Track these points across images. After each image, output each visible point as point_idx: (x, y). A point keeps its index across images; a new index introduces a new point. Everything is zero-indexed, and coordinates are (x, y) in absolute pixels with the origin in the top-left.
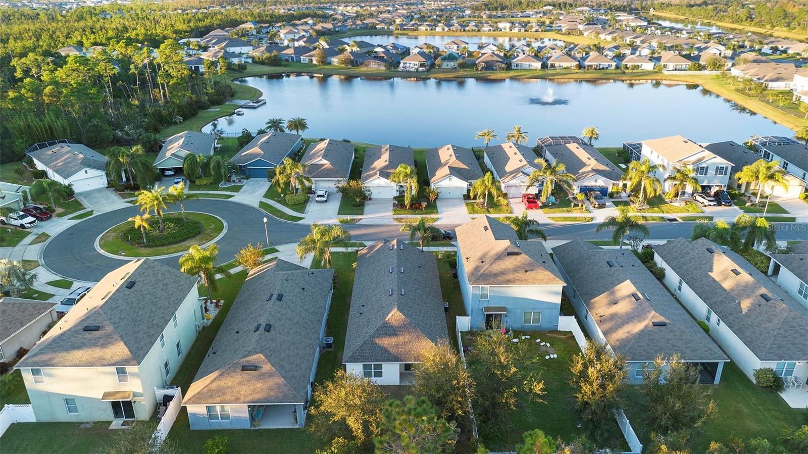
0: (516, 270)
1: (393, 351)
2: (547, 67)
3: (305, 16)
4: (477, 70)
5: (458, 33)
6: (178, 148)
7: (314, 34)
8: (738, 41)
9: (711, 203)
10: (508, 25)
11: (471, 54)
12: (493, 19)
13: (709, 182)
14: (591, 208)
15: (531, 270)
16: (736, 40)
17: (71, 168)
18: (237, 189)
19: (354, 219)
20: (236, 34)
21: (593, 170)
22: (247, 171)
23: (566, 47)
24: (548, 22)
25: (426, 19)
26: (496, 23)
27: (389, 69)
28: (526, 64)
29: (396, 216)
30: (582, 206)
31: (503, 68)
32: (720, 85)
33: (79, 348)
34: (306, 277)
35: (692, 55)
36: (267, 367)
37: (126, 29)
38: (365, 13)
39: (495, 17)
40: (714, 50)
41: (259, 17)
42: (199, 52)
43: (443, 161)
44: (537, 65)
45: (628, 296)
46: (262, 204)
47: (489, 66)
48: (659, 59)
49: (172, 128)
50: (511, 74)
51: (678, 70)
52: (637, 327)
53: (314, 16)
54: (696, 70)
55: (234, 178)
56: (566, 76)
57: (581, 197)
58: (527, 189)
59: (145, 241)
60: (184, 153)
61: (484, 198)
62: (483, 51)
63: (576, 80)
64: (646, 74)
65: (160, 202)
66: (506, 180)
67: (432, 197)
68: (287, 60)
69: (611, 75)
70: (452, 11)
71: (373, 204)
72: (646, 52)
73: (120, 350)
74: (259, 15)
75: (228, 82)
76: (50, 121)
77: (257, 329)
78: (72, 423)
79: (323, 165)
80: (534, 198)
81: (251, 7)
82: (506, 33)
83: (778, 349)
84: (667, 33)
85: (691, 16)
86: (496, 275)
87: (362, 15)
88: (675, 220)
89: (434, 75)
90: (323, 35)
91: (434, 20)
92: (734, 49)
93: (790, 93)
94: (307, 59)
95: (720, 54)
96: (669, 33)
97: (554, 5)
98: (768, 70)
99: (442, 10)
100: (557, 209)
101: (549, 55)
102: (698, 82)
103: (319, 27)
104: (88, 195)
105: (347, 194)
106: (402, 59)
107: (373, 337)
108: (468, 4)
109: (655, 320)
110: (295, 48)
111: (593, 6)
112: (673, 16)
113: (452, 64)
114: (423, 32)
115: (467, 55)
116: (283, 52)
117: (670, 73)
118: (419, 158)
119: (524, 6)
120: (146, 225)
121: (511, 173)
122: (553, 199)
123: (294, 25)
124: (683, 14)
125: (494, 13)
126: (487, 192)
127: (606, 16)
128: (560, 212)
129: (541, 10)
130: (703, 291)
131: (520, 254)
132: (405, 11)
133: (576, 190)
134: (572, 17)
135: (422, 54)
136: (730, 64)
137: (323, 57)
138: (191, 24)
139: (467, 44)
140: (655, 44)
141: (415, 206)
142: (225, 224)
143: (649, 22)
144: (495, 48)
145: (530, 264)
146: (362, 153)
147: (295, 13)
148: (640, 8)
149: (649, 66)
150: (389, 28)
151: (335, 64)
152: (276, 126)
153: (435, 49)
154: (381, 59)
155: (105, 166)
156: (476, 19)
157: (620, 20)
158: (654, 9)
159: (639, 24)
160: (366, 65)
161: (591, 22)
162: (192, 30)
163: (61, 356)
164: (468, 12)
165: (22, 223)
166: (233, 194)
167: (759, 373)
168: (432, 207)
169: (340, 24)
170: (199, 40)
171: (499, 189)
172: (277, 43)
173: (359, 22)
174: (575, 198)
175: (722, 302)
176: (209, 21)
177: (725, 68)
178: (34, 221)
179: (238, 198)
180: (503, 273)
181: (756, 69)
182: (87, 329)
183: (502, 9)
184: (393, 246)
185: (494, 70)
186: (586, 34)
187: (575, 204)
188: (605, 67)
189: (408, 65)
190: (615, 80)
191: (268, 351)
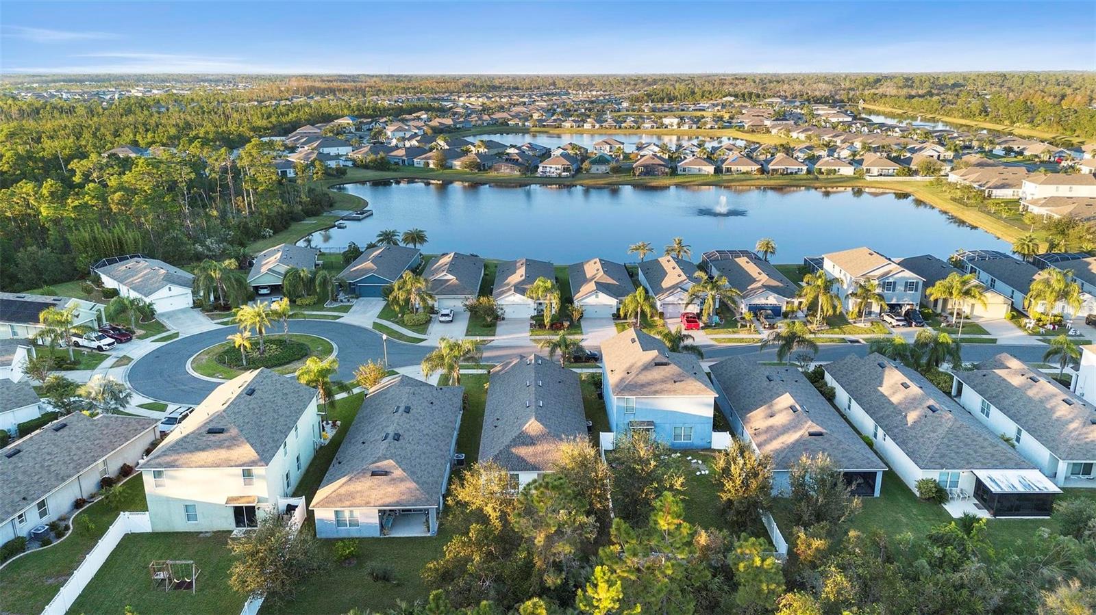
0: (663, 381)
1: (531, 460)
2: (721, 172)
3: (419, 109)
4: (634, 175)
5: (612, 131)
6: (277, 262)
7: (429, 132)
8: (964, 141)
9: (899, 323)
10: (676, 121)
11: (627, 157)
12: (657, 114)
13: (898, 300)
14: (761, 328)
15: (680, 381)
16: (961, 139)
17: (152, 285)
18: (346, 309)
19: (485, 341)
20: (330, 132)
21: (763, 286)
22: (357, 289)
23: (746, 148)
24: (727, 116)
25: (571, 113)
26: (661, 118)
27: (525, 174)
28: (695, 168)
29: (533, 337)
30: (750, 326)
31: (667, 173)
32: (933, 194)
33: (203, 450)
34: (435, 392)
35: (902, 157)
36: (398, 472)
37: (188, 126)
38: (493, 106)
39: (660, 110)
40: (932, 150)
41: (359, 110)
42: (285, 153)
43: (588, 276)
44: (710, 169)
45: (786, 409)
46: (376, 325)
47: (649, 170)
48: (860, 162)
49: (259, 244)
50: (677, 180)
51: (884, 176)
52: (791, 438)
53: (428, 109)
54: (905, 175)
55: (341, 296)
56: (745, 183)
57: (748, 316)
58: (686, 307)
59: (244, 363)
60: (283, 268)
61: (636, 317)
62: (642, 153)
63: (758, 188)
64: (845, 180)
65: (263, 318)
66: (662, 298)
67: (576, 316)
68: (397, 164)
69: (800, 182)
70: (605, 104)
71: (506, 324)
72: (845, 153)
73: (246, 452)
74: (359, 108)
75: (325, 189)
76: (120, 234)
77: (386, 438)
78: (190, 533)
79: (448, 281)
80: (694, 318)
81: (346, 98)
82: (674, 130)
83: (940, 458)
84: (875, 131)
85: (911, 109)
86: (643, 386)
87: (490, 108)
88: (858, 342)
89: (581, 182)
90: (441, 133)
91: (582, 114)
92: (956, 150)
93: (1017, 202)
94: (422, 162)
95: (939, 156)
96: (879, 131)
97: (736, 96)
98: (992, 175)
99: (592, 102)
100: (722, 330)
101: (726, 157)
102: (909, 190)
103: (435, 123)
104: (171, 316)
105: (476, 312)
106: (541, 162)
107: (509, 446)
108: (626, 94)
109: (812, 430)
110: (407, 149)
111: (786, 97)
112: (889, 109)
113: (603, 168)
114: (568, 129)
115: (622, 157)
116: (392, 154)
117: (873, 179)
118: (560, 275)
119: (698, 97)
120: (247, 345)
121: (668, 289)
122: (716, 319)
123: (404, 121)
124: (901, 107)
125: (659, 106)
126: (639, 310)
127: (802, 109)
128: (725, 333)
129: (719, 101)
130: (871, 406)
131: (669, 364)
132: (545, 104)
133: (744, 309)
134: (758, 110)
135: (565, 156)
136: (949, 168)
137: (442, 160)
138: (273, 119)
139: (623, 144)
140: (858, 145)
141: (556, 325)
142: (335, 346)
143: (855, 118)
144: (657, 149)
145: (679, 375)
146: (492, 269)
147: (404, 106)
148: (846, 100)
149: (848, 171)
150: (524, 125)
151: (458, 168)
152: (388, 238)
153: (582, 150)
154: (515, 162)
155: (191, 283)
156: (636, 113)
157: (819, 115)
158: (864, 100)
159: (841, 120)
160: (496, 170)
161: (781, 117)
162: (274, 127)
163: (185, 458)
164: (625, 105)
165: (100, 344)
166: (341, 314)
167: (923, 484)
168: (575, 326)
169: (462, 120)
170: (283, 138)
171: (653, 306)
172: (382, 143)
173: (486, 117)
174: (743, 318)
175: (888, 416)
176: (295, 115)
177: (942, 173)
178: (113, 343)
179: (347, 318)
180: (649, 384)
181: (978, 174)
182: (211, 432)
183: (670, 100)
184: (531, 360)
185: (655, 175)
186: (774, 131)
187: (742, 325)
188: (794, 171)
189: (548, 169)
190: (808, 188)
191: (398, 458)
